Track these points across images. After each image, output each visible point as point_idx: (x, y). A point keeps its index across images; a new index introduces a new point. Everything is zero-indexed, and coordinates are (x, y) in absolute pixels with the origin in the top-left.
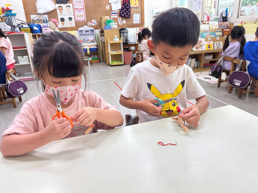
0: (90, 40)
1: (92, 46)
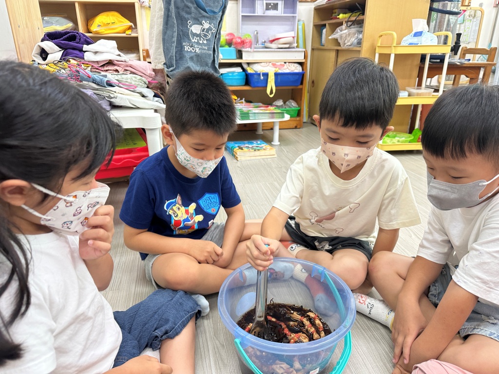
0: (282, 41)
1: (285, 63)
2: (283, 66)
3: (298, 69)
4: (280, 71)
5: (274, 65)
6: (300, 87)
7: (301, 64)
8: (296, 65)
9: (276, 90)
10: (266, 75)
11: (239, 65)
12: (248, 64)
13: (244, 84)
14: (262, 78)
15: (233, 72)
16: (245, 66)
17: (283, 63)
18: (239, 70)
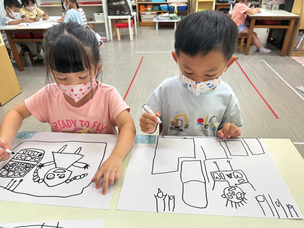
1: (181, 3)
2: (180, 4)
3: (185, 5)
4: (179, 6)
5: (177, 4)
6: (186, 11)
7: (187, 3)
8: (185, 4)
9: (178, 12)
10: (174, 7)
11: (167, 4)
12: (170, 3)
13: (168, 10)
14: (172, 8)
15: (165, 6)
16: (168, 4)
17: (180, 3)
18: (166, 5)
